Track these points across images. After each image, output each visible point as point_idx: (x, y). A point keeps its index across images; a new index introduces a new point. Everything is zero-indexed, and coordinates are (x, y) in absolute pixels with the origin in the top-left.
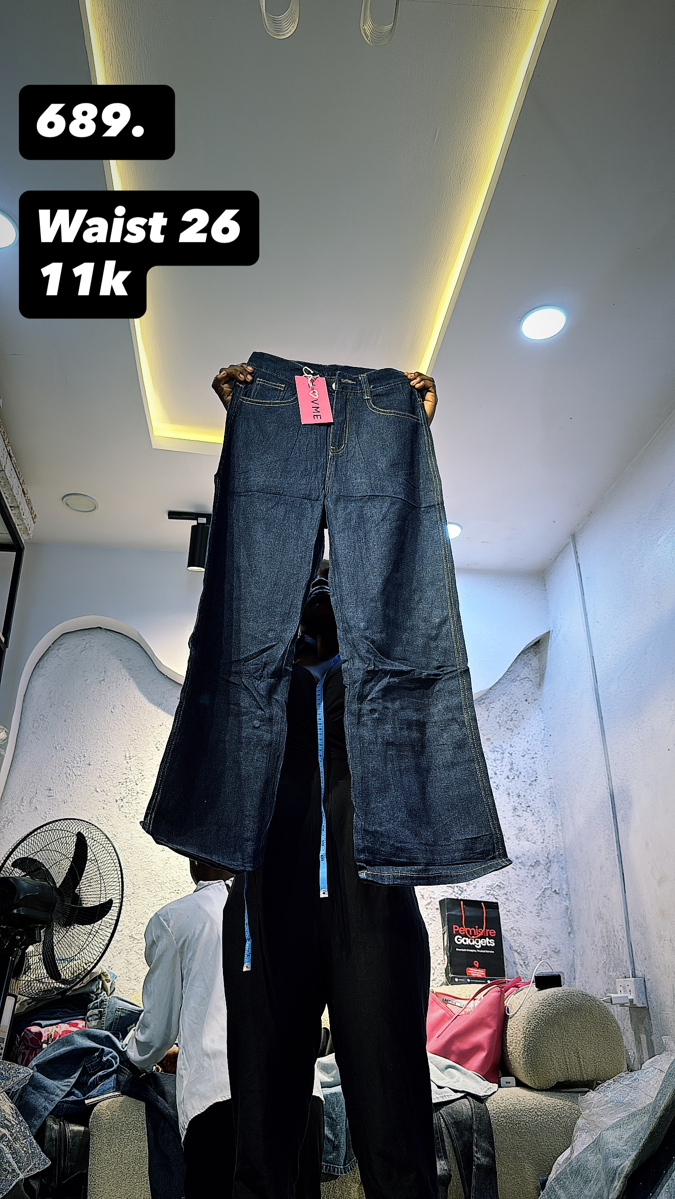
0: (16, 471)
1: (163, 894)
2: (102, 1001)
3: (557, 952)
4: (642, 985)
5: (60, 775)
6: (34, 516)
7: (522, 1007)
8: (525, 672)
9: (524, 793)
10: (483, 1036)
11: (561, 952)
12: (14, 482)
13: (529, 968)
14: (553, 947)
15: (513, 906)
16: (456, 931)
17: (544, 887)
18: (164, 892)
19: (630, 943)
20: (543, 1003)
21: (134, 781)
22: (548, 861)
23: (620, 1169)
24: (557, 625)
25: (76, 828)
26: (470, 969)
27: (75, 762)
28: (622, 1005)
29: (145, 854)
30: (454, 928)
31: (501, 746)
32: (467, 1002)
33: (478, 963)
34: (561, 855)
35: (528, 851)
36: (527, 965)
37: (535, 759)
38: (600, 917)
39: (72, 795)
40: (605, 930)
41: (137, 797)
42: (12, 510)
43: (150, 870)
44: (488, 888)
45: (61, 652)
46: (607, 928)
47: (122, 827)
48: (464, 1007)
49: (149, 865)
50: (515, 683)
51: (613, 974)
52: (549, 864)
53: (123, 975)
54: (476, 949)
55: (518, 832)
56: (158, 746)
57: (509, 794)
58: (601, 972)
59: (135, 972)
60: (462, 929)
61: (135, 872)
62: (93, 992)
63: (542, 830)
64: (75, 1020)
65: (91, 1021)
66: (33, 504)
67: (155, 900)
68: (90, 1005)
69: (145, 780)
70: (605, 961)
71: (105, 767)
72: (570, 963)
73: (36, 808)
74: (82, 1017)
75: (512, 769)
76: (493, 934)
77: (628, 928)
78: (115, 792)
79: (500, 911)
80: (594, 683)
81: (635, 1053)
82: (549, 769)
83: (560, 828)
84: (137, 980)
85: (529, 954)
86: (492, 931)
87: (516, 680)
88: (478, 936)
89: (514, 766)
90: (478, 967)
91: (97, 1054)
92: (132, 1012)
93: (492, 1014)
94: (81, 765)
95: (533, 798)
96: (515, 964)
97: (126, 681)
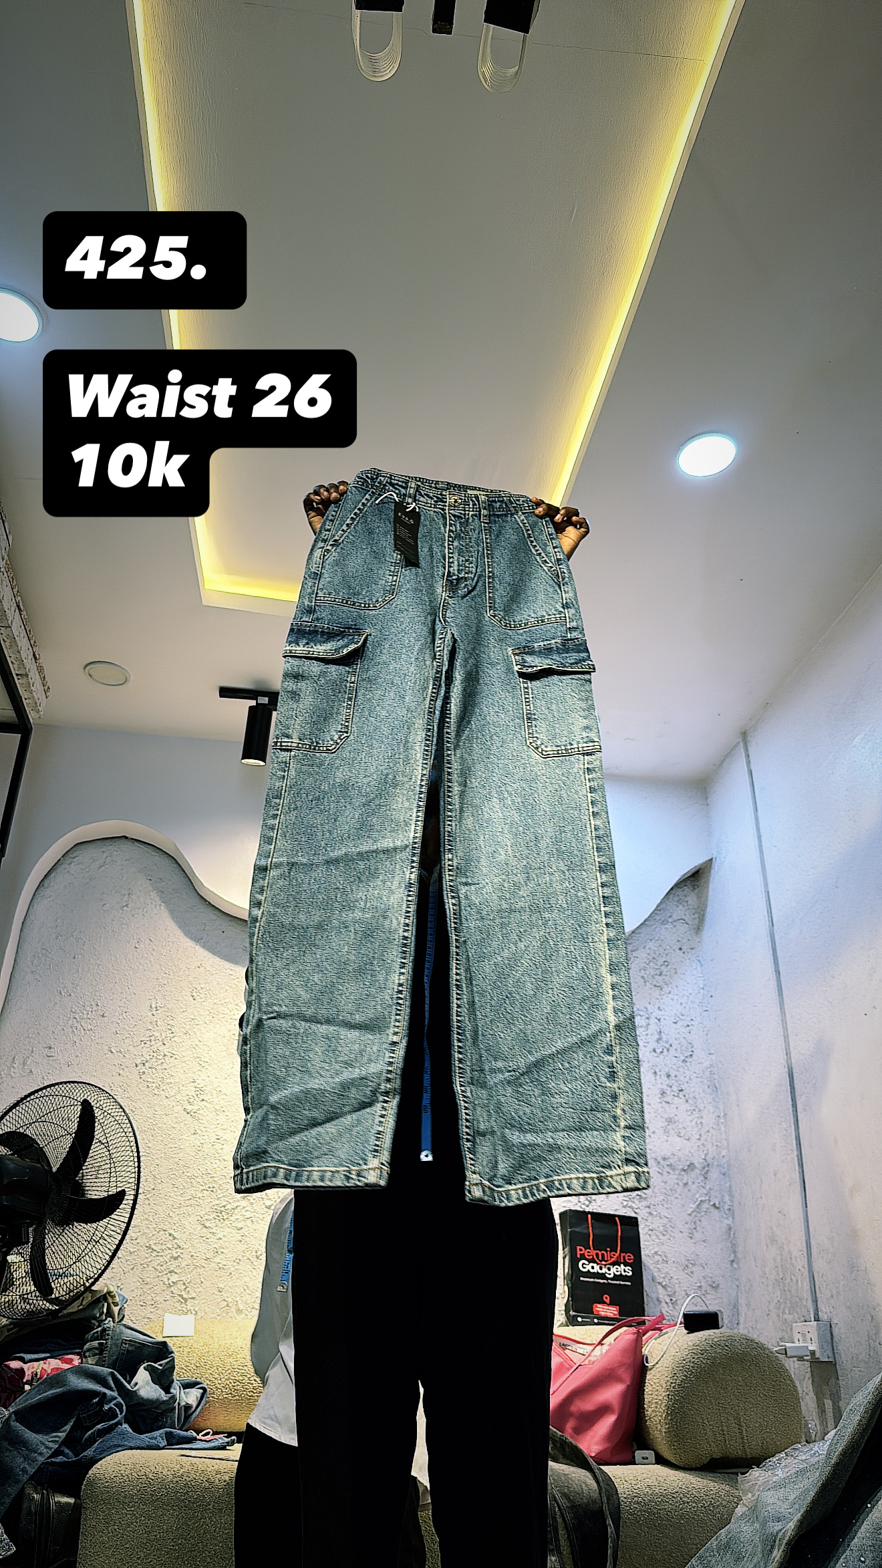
0: (25, 628)
1: (193, 1192)
2: (104, 1330)
3: (715, 1287)
4: (828, 1331)
5: (65, 1029)
6: (46, 688)
7: (665, 1355)
8: (679, 912)
9: (676, 1073)
10: (612, 1393)
11: (721, 1286)
12: (23, 643)
13: (677, 1307)
14: (710, 1280)
15: (657, 1223)
16: (580, 1254)
17: (700, 1199)
18: (195, 1189)
19: (811, 1274)
20: (693, 1349)
21: (160, 1040)
22: (705, 1164)
23: (781, 1534)
24: (722, 850)
25: (81, 1094)
26: (599, 1306)
27: (85, 1012)
28: (801, 1358)
29: (171, 1137)
30: (578, 1250)
31: (646, 1008)
32: (592, 1347)
33: (608, 1297)
34: (724, 1156)
35: (679, 1150)
36: (674, 1303)
37: (691, 1027)
38: (773, 1240)
39: (79, 1055)
40: (779, 1258)
41: (163, 1061)
42: (19, 679)
43: (177, 1160)
44: (624, 1198)
45: (74, 867)
46: (781, 1255)
47: (143, 1101)
48: (587, 1355)
49: (175, 1152)
50: (665, 926)
51: (789, 1317)
52: (707, 1169)
53: (136, 1299)
54: (607, 1279)
55: (666, 1123)
56: (194, 994)
57: (655, 1073)
58: (773, 1315)
59: (152, 1295)
60: (588, 1252)
61: (157, 1161)
62: (95, 1318)
63: (699, 1122)
64: (68, 1354)
65: (90, 1357)
66: (46, 673)
67: (183, 1199)
68: (89, 1336)
69: (176, 1039)
70: (779, 1299)
71: (123, 1020)
72: (732, 1302)
73: (31, 1071)
74: (78, 1351)
75: (659, 1039)
76: (629, 1260)
77: (809, 1255)
78: (136, 1053)
79: (640, 1229)
80: (770, 927)
81: (818, 1425)
82: (709, 1041)
83: (723, 1121)
84: (154, 1306)
85: (677, 1289)
86: (629, 1256)
87: (668, 922)
88: (609, 1262)
89: (664, 1037)
90: (608, 1302)
91: (97, 1399)
92: (143, 1345)
93: (625, 1364)
94: (93, 1017)
95: (687, 1079)
96: (658, 1300)
97: (156, 907)
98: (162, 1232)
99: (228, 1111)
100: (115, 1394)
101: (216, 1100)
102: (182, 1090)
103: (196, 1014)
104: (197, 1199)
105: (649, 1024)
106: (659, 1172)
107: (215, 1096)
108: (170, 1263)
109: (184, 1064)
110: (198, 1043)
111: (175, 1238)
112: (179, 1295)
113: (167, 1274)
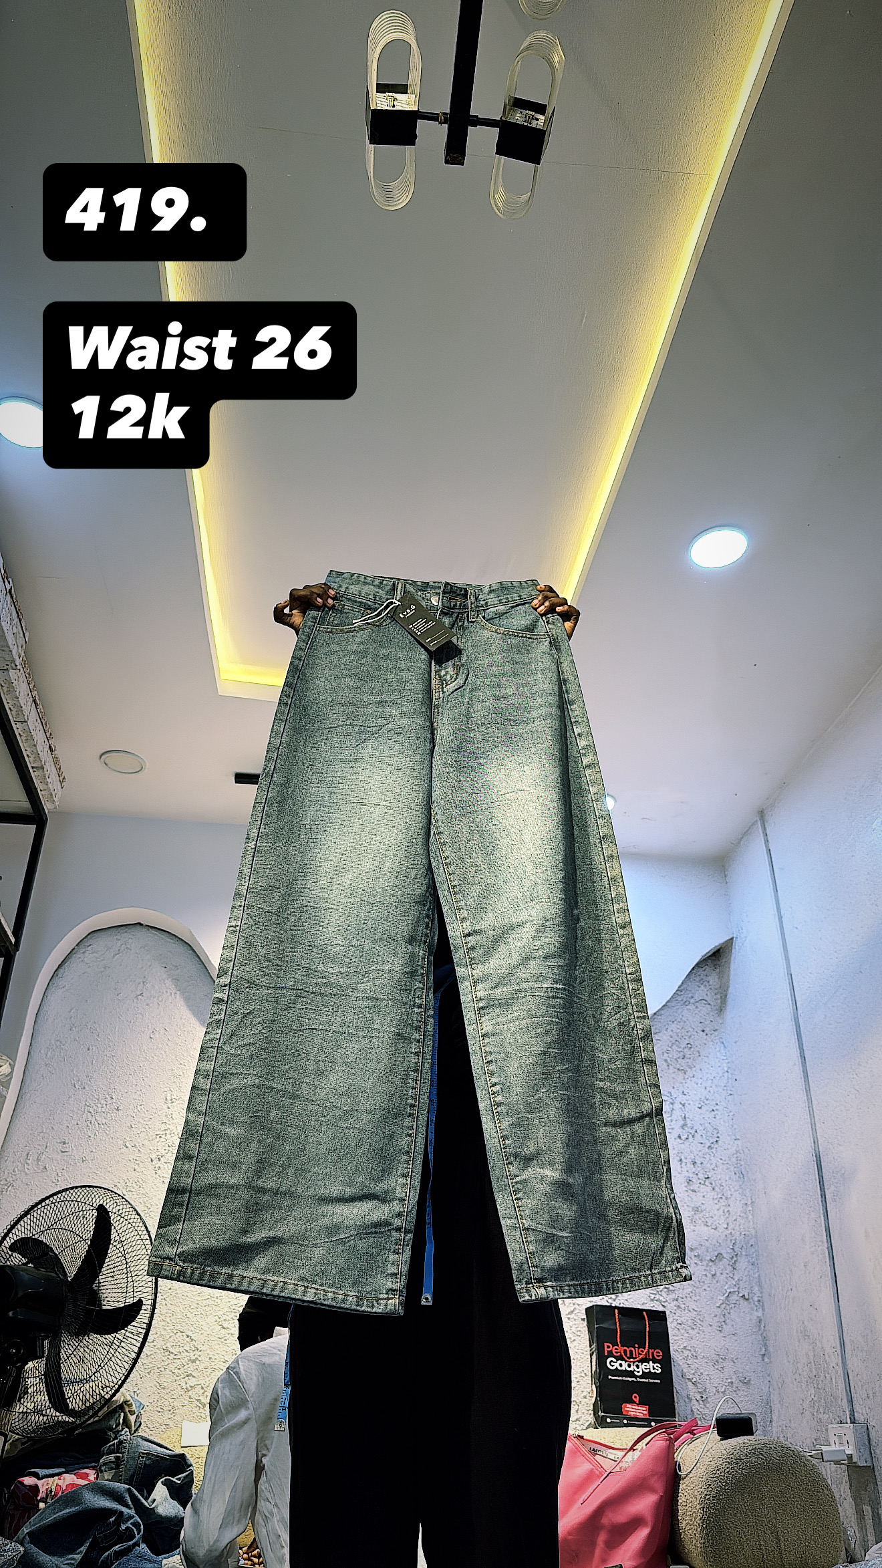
0: (42, 722)
2: (121, 1442)
3: (747, 1383)
4: (866, 1434)
5: (79, 1123)
6: (61, 778)
7: (698, 1464)
8: (701, 992)
9: (702, 1160)
10: (644, 1504)
11: (752, 1383)
12: (39, 736)
13: (708, 1405)
14: (741, 1375)
15: (686, 1317)
16: (608, 1351)
17: (728, 1291)
19: (846, 1373)
20: (728, 1458)
21: (176, 1133)
22: (733, 1253)
24: (742, 929)
25: (97, 1199)
26: (628, 1405)
27: (99, 1105)
28: (837, 1463)
30: (606, 1347)
31: (670, 1093)
32: (623, 1453)
33: (637, 1396)
34: (752, 1246)
35: (708, 1241)
36: (705, 1401)
37: (716, 1112)
38: (805, 1335)
39: (94, 1150)
40: (811, 1353)
42: (34, 772)
45: (87, 956)
46: (814, 1351)
47: (159, 1196)
48: (619, 1460)
50: (688, 1007)
51: (824, 1417)
52: (735, 1259)
53: (153, 1404)
54: (636, 1377)
55: (693, 1213)
57: (681, 1160)
58: (807, 1413)
59: (170, 1400)
60: (616, 1349)
62: (111, 1429)
63: (726, 1211)
64: (84, 1468)
65: (106, 1471)
66: (61, 763)
67: (200, 1299)
68: (105, 1448)
70: (813, 1397)
71: (138, 1113)
72: (765, 1398)
73: (45, 1168)
74: (93, 1464)
75: (684, 1126)
76: (658, 1356)
77: (843, 1352)
78: (151, 1148)
79: (668, 1323)
80: (793, 1010)
81: (857, 1532)
82: (735, 1126)
83: (750, 1208)
84: (171, 1412)
85: (708, 1386)
86: (658, 1353)
87: (689, 1003)
88: (638, 1359)
89: (688, 1121)
90: (638, 1402)
91: (114, 1518)
92: (160, 1459)
93: (657, 1473)
94: (107, 1110)
95: (713, 1166)
96: (688, 1398)
97: (171, 995)
98: (180, 1334)
100: (132, 1512)
104: (215, 1299)
105: (673, 1110)
108: (187, 1366)
111: (192, 1340)
112: (198, 1400)
113: (184, 1378)
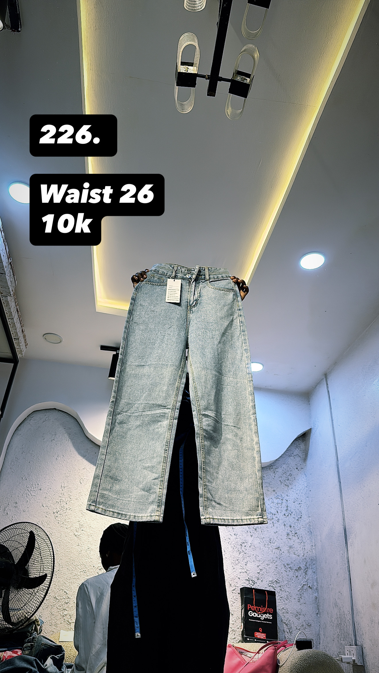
0: (19, 319)
1: (76, 572)
2: (34, 638)
3: (310, 626)
4: (361, 651)
5: (23, 495)
6: (26, 344)
7: (287, 660)
8: (296, 452)
9: (294, 525)
11: (312, 625)
12: (18, 325)
13: (292, 635)
14: (307, 622)
15: (284, 594)
16: (249, 608)
17: (303, 584)
18: (77, 571)
19: (353, 623)
20: (301, 659)
21: (65, 502)
22: (306, 567)
24: (316, 425)
25: (30, 528)
26: (257, 633)
27: (32, 488)
28: (348, 663)
29: (68, 546)
30: (248, 606)
31: (281, 495)
32: (254, 654)
33: (261, 629)
34: (314, 564)
35: (295, 561)
36: (291, 633)
37: (301, 504)
38: (336, 605)
39: (29, 507)
40: (338, 614)
41: (66, 511)
42: (15, 340)
43: (70, 557)
44: (269, 582)
45: (32, 421)
46: (340, 612)
47: (56, 529)
48: (252, 658)
49: (69, 554)
50: (291, 458)
51: (343, 642)
52: (306, 570)
53: (48, 622)
54: (261, 620)
55: (289, 548)
56: (81, 481)
57: (285, 525)
58: (336, 640)
59: (55, 620)
60: (253, 607)
61: (61, 557)
62: (29, 632)
63: (303, 548)
64: (16, 649)
65: (26, 651)
66: (27, 338)
67: (71, 575)
68: (26, 640)
69: (72, 501)
70: (338, 633)
71: (49, 492)
72: (317, 633)
73: (7, 513)
74: (21, 647)
75: (287, 510)
77: (353, 613)
78: (54, 507)
79: (276, 597)
80: (336, 461)
82: (309, 511)
83: (314, 548)
84: (56, 626)
85: (292, 626)
86: (271, 610)
87: (292, 456)
88: (262, 612)
89: (289, 509)
90: (261, 632)
91: (28, 672)
92: (50, 647)
93: (269, 664)
94: (36, 490)
95: (298, 528)
96: (284, 631)
97: (67, 441)
98: (61, 591)
99: (94, 536)
100: (36, 670)
101: (88, 530)
102: (73, 525)
103: (81, 490)
104: (78, 576)
105: (282, 502)
106: (285, 571)
107: (88, 528)
108: (64, 605)
109: (75, 513)
110: (81, 504)
111: (67, 594)
112: (67, 621)
113: (62, 610)
